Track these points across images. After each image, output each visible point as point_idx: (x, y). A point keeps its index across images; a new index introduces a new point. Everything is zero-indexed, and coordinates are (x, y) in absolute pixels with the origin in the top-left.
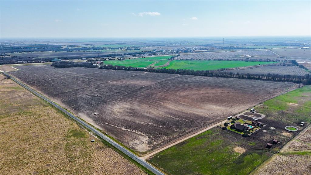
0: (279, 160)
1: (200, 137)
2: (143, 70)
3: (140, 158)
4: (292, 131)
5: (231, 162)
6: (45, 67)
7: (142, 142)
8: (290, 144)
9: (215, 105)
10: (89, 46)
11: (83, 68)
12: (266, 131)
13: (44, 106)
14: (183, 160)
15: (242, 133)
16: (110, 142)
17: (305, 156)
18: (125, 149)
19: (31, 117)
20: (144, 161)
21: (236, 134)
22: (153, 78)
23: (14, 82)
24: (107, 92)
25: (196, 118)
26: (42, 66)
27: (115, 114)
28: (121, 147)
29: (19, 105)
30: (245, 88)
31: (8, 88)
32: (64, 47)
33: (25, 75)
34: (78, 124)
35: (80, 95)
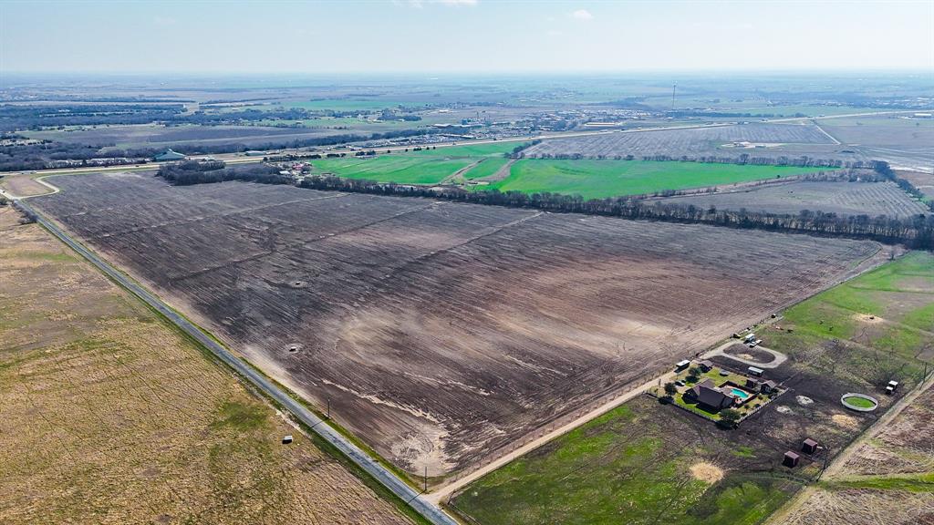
0: (818, 507)
1: (595, 427)
2: (432, 195)
3: (423, 498)
4: (861, 409)
5: (681, 513)
6: (139, 181)
7: (429, 445)
8: (851, 451)
9: (640, 319)
10: (266, 107)
11: (251, 187)
12: (785, 409)
13: (143, 319)
14: (545, 504)
15: (717, 418)
16: (337, 445)
17: (892, 492)
18: (379, 466)
19: (108, 357)
20: (436, 507)
21: (699, 420)
22: (459, 224)
23: (50, 236)
24: (326, 273)
25: (586, 363)
26: (129, 179)
27: (349, 350)
28: (370, 460)
29: (69, 316)
30: (731, 261)
31: (33, 256)
32: (191, 109)
33: (81, 209)
34: (246, 382)
35: (247, 282)
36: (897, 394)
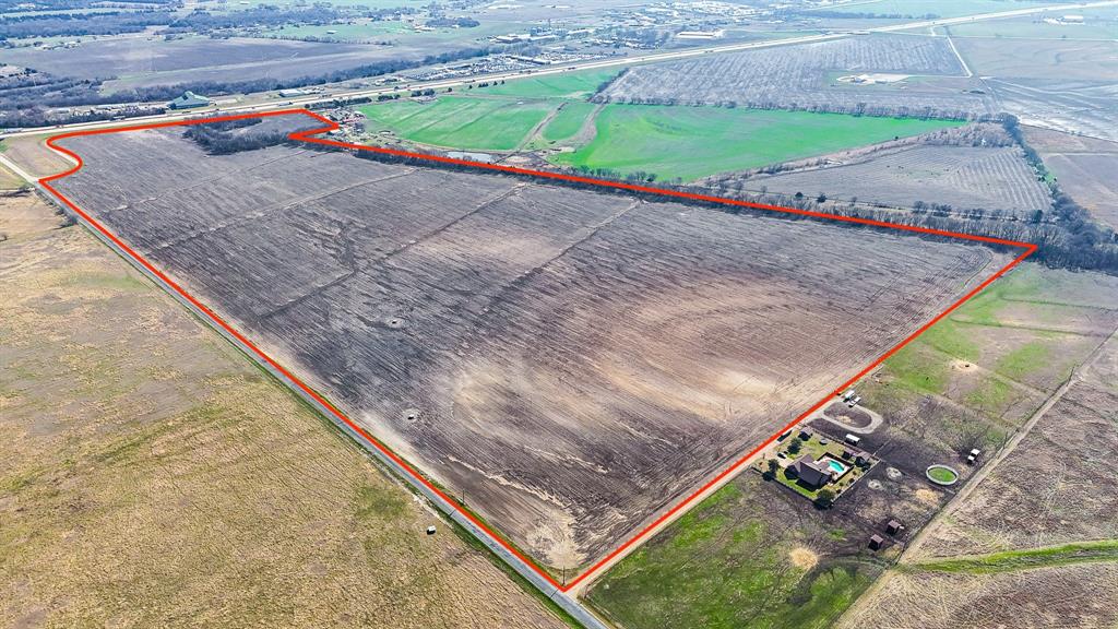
0: (895, 592)
1: (706, 509)
4: (942, 483)
5: (781, 601)
8: (929, 530)
12: (876, 484)
14: (667, 596)
15: (814, 496)
16: (476, 535)
18: (519, 558)
20: (576, 603)
21: (799, 499)
24: (420, 306)
25: (695, 430)
26: (156, 142)
27: (466, 417)
28: (509, 552)
29: (173, 374)
30: (838, 281)
31: (98, 280)
33: (120, 200)
34: (374, 460)
35: (341, 319)
36: (976, 464)
